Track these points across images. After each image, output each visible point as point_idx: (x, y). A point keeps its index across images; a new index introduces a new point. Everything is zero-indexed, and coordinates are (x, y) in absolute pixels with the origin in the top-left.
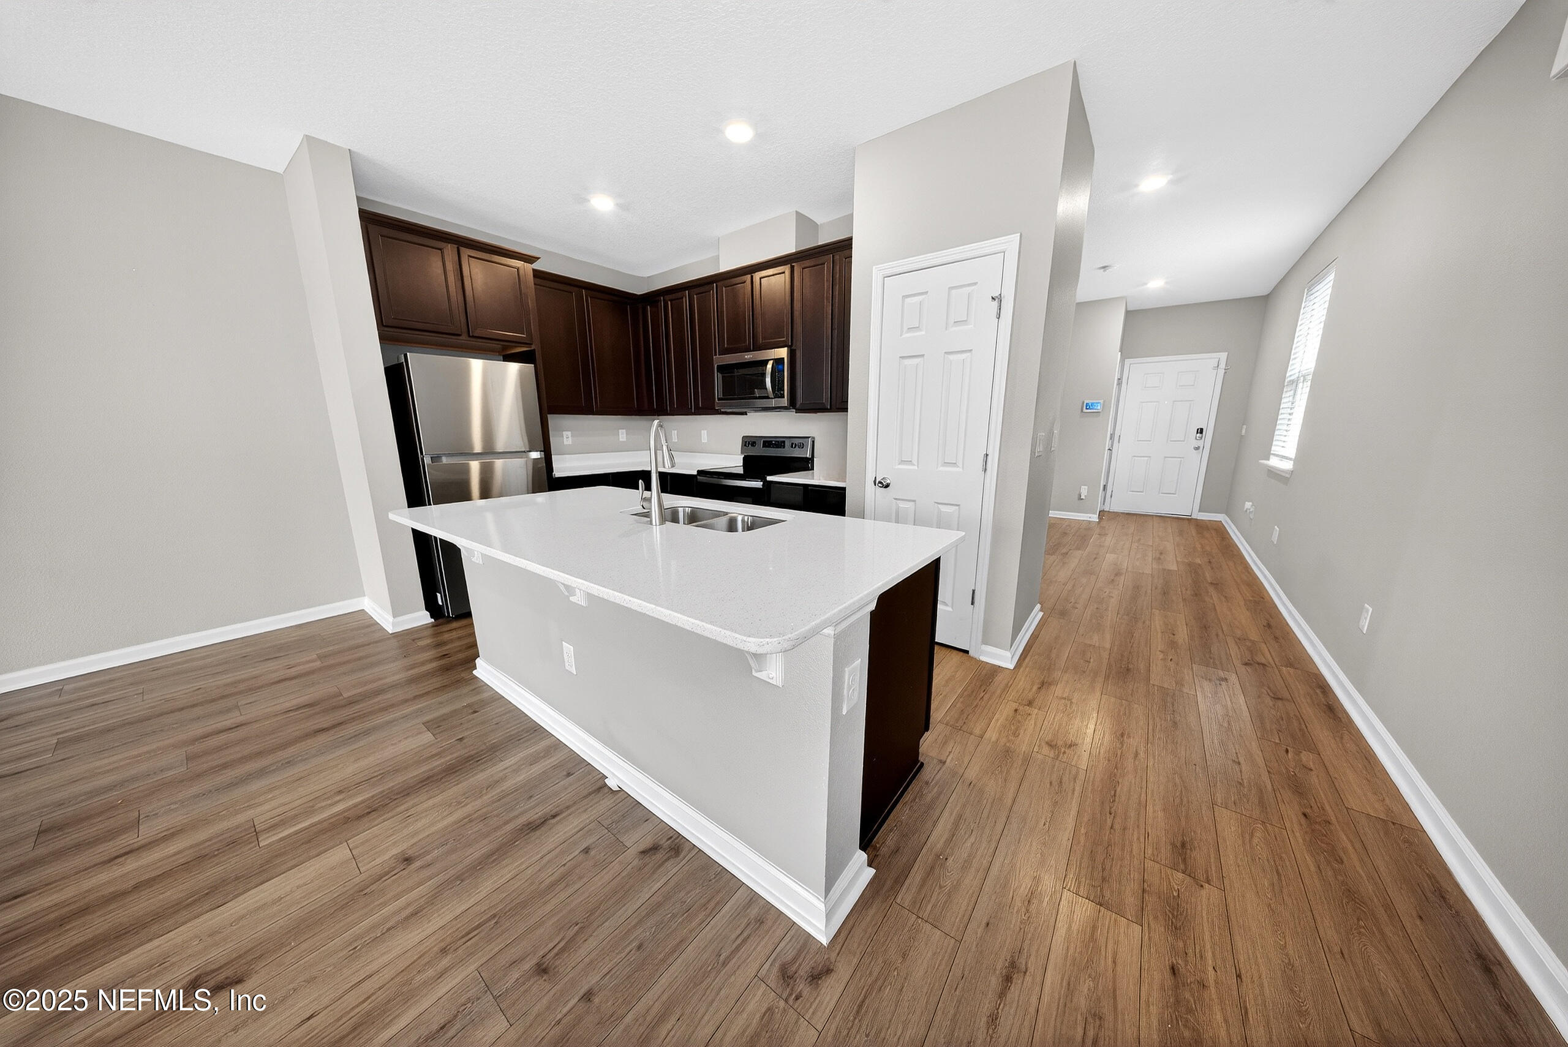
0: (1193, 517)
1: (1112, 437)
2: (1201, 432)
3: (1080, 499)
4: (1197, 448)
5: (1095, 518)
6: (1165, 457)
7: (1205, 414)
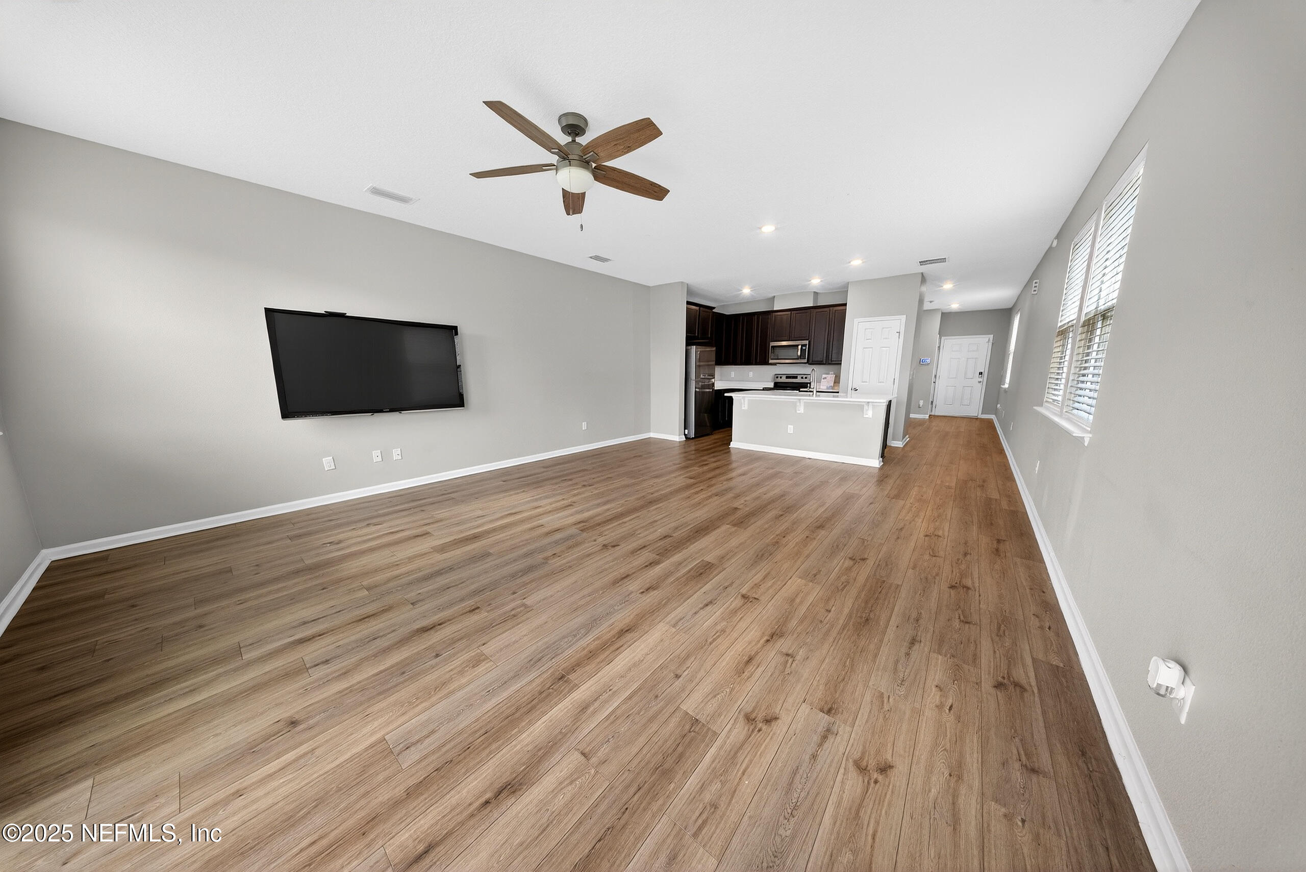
0: (978, 417)
1: (935, 376)
2: (982, 374)
3: (919, 407)
4: (980, 382)
5: (927, 417)
6: (964, 387)
7: (983, 366)
